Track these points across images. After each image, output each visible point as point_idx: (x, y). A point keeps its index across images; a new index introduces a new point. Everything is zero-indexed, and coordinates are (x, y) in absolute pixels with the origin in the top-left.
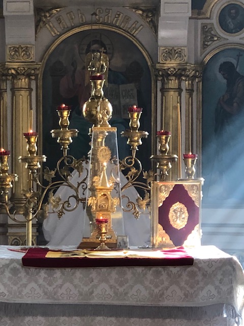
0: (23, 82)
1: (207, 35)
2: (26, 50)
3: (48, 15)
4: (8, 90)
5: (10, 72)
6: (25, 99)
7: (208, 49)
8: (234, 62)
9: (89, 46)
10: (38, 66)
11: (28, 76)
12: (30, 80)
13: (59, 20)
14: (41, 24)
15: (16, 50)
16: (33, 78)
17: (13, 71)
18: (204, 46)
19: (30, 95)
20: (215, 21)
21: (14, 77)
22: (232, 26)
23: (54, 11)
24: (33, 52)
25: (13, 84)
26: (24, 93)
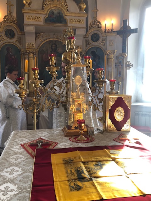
0: (32, 55)
1: (87, 43)
2: (33, 45)
3: (39, 35)
4: (27, 58)
5: (27, 52)
6: (32, 60)
7: (87, 47)
8: (95, 51)
9: (52, 45)
10: (36, 50)
11: (33, 53)
12: (34, 54)
13: (42, 37)
14: (37, 38)
15: (29, 45)
16: (35, 54)
17: (28, 52)
18: (86, 46)
19: (34, 59)
20: (90, 39)
21: (29, 53)
22: (95, 40)
23: (41, 34)
24: (34, 46)
25: (28, 56)
26: (32, 59)
